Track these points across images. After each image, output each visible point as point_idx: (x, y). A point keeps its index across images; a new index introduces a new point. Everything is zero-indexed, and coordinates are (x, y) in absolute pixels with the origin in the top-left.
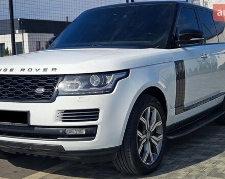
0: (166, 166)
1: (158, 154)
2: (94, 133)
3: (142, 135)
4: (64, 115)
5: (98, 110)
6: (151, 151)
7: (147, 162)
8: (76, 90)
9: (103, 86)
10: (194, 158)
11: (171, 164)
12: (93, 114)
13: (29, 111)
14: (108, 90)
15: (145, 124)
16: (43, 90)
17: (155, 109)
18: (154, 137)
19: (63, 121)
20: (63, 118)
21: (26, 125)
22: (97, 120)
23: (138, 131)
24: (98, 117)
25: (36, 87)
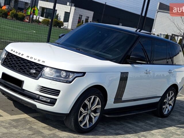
0: (97, 132)
1: (93, 124)
2: (55, 103)
3: (83, 110)
4: (41, 88)
5: (60, 91)
6: (88, 121)
7: (84, 126)
8: (51, 77)
9: (67, 79)
10: (117, 131)
11: (101, 131)
12: (56, 92)
13: (24, 81)
14: (68, 81)
15: (88, 105)
16: (34, 71)
17: (98, 98)
18: (93, 113)
19: (40, 92)
20: (40, 90)
21: (21, 88)
22: (58, 96)
23: (81, 108)
24: (59, 95)
25: (31, 69)
